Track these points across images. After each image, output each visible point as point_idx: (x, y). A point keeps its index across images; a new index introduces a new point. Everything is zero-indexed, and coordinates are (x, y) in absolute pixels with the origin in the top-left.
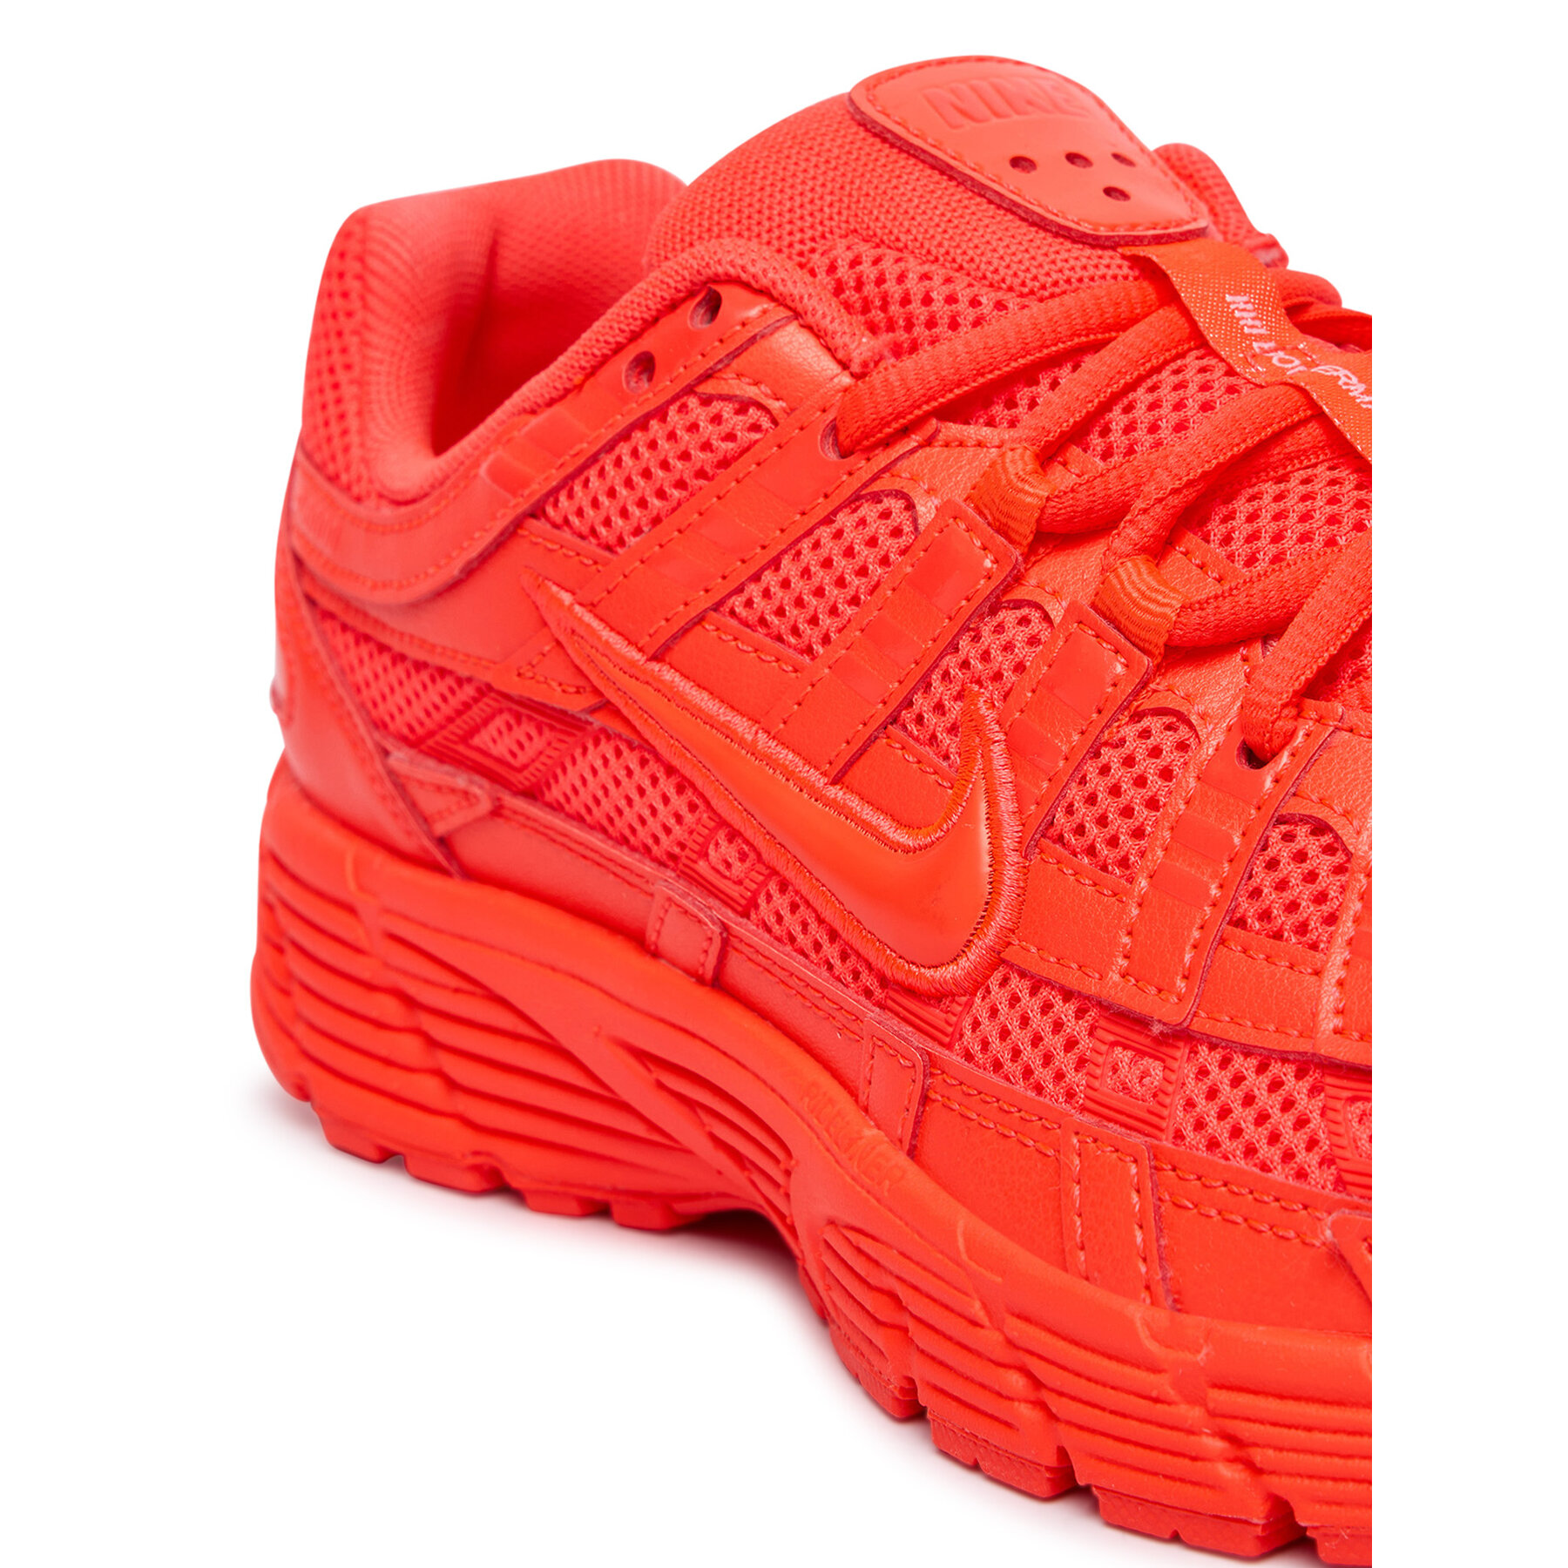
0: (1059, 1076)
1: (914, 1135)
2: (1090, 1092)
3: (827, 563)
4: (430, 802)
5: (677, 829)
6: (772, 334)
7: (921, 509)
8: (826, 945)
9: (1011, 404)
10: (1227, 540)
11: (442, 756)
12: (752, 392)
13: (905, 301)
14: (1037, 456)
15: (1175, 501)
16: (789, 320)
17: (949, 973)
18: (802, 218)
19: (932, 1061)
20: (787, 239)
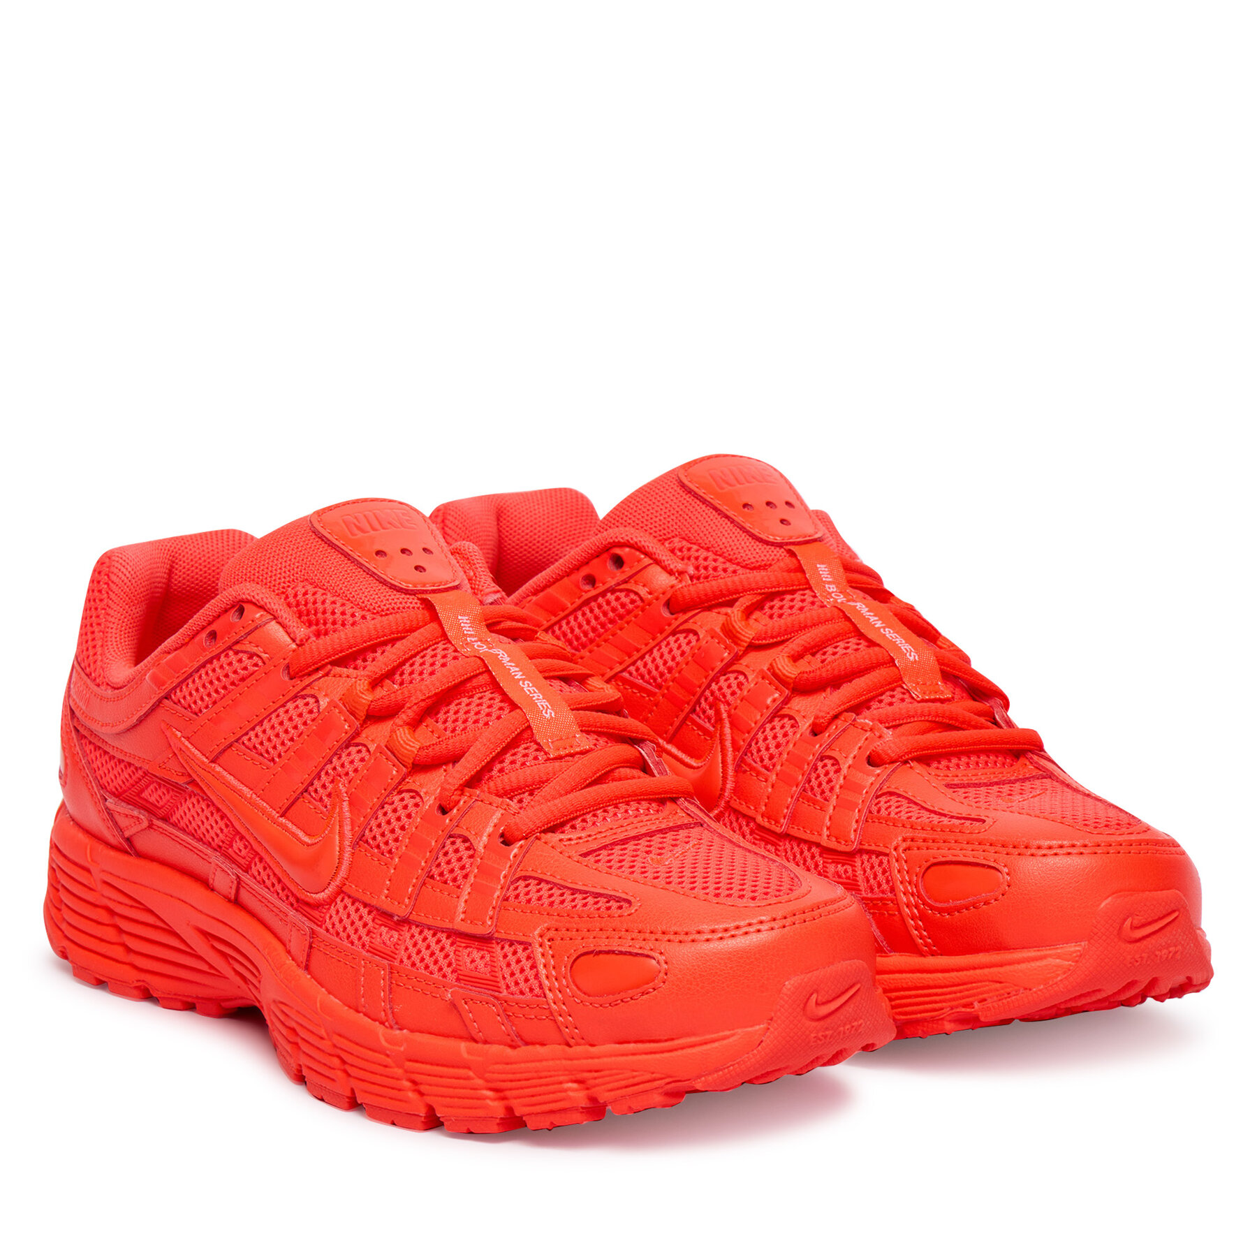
0: (360, 938)
1: (307, 961)
2: (371, 945)
3: (281, 723)
4: (123, 822)
5: (221, 835)
6: (264, 625)
7: (321, 703)
8: (276, 885)
9: (365, 660)
10: (445, 722)
11: (128, 802)
12: (255, 650)
13: (324, 612)
14: (370, 683)
15: (423, 704)
16: (272, 620)
17: (321, 896)
18: (285, 572)
19: (313, 932)
20: (278, 581)
